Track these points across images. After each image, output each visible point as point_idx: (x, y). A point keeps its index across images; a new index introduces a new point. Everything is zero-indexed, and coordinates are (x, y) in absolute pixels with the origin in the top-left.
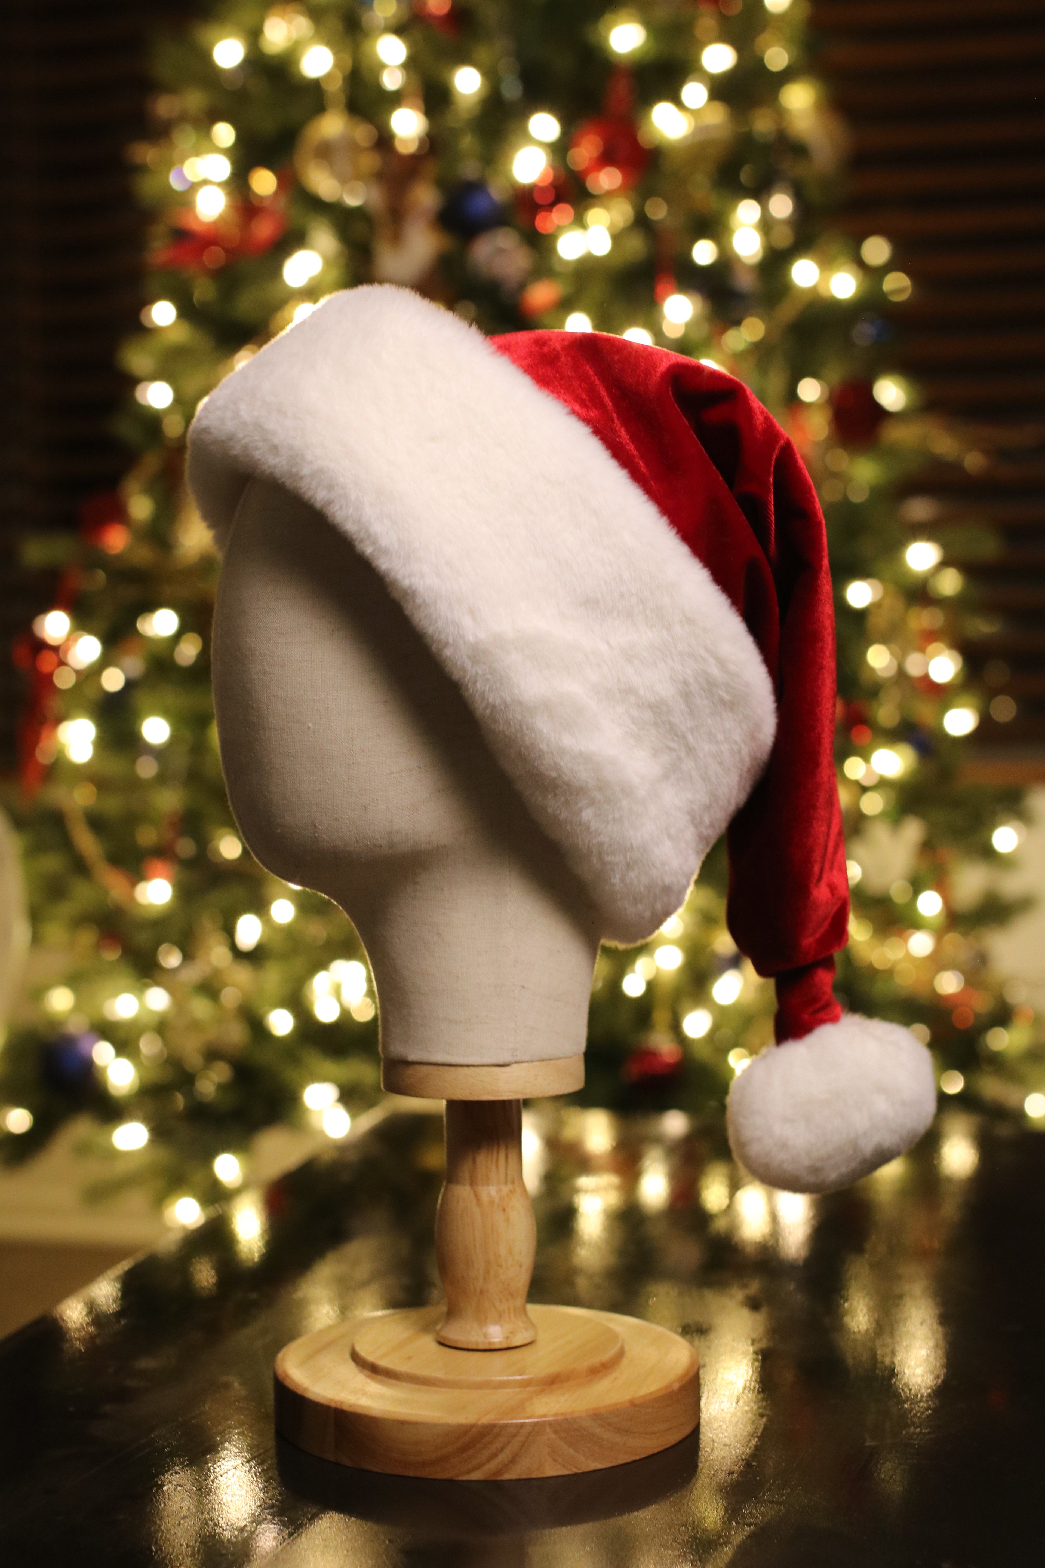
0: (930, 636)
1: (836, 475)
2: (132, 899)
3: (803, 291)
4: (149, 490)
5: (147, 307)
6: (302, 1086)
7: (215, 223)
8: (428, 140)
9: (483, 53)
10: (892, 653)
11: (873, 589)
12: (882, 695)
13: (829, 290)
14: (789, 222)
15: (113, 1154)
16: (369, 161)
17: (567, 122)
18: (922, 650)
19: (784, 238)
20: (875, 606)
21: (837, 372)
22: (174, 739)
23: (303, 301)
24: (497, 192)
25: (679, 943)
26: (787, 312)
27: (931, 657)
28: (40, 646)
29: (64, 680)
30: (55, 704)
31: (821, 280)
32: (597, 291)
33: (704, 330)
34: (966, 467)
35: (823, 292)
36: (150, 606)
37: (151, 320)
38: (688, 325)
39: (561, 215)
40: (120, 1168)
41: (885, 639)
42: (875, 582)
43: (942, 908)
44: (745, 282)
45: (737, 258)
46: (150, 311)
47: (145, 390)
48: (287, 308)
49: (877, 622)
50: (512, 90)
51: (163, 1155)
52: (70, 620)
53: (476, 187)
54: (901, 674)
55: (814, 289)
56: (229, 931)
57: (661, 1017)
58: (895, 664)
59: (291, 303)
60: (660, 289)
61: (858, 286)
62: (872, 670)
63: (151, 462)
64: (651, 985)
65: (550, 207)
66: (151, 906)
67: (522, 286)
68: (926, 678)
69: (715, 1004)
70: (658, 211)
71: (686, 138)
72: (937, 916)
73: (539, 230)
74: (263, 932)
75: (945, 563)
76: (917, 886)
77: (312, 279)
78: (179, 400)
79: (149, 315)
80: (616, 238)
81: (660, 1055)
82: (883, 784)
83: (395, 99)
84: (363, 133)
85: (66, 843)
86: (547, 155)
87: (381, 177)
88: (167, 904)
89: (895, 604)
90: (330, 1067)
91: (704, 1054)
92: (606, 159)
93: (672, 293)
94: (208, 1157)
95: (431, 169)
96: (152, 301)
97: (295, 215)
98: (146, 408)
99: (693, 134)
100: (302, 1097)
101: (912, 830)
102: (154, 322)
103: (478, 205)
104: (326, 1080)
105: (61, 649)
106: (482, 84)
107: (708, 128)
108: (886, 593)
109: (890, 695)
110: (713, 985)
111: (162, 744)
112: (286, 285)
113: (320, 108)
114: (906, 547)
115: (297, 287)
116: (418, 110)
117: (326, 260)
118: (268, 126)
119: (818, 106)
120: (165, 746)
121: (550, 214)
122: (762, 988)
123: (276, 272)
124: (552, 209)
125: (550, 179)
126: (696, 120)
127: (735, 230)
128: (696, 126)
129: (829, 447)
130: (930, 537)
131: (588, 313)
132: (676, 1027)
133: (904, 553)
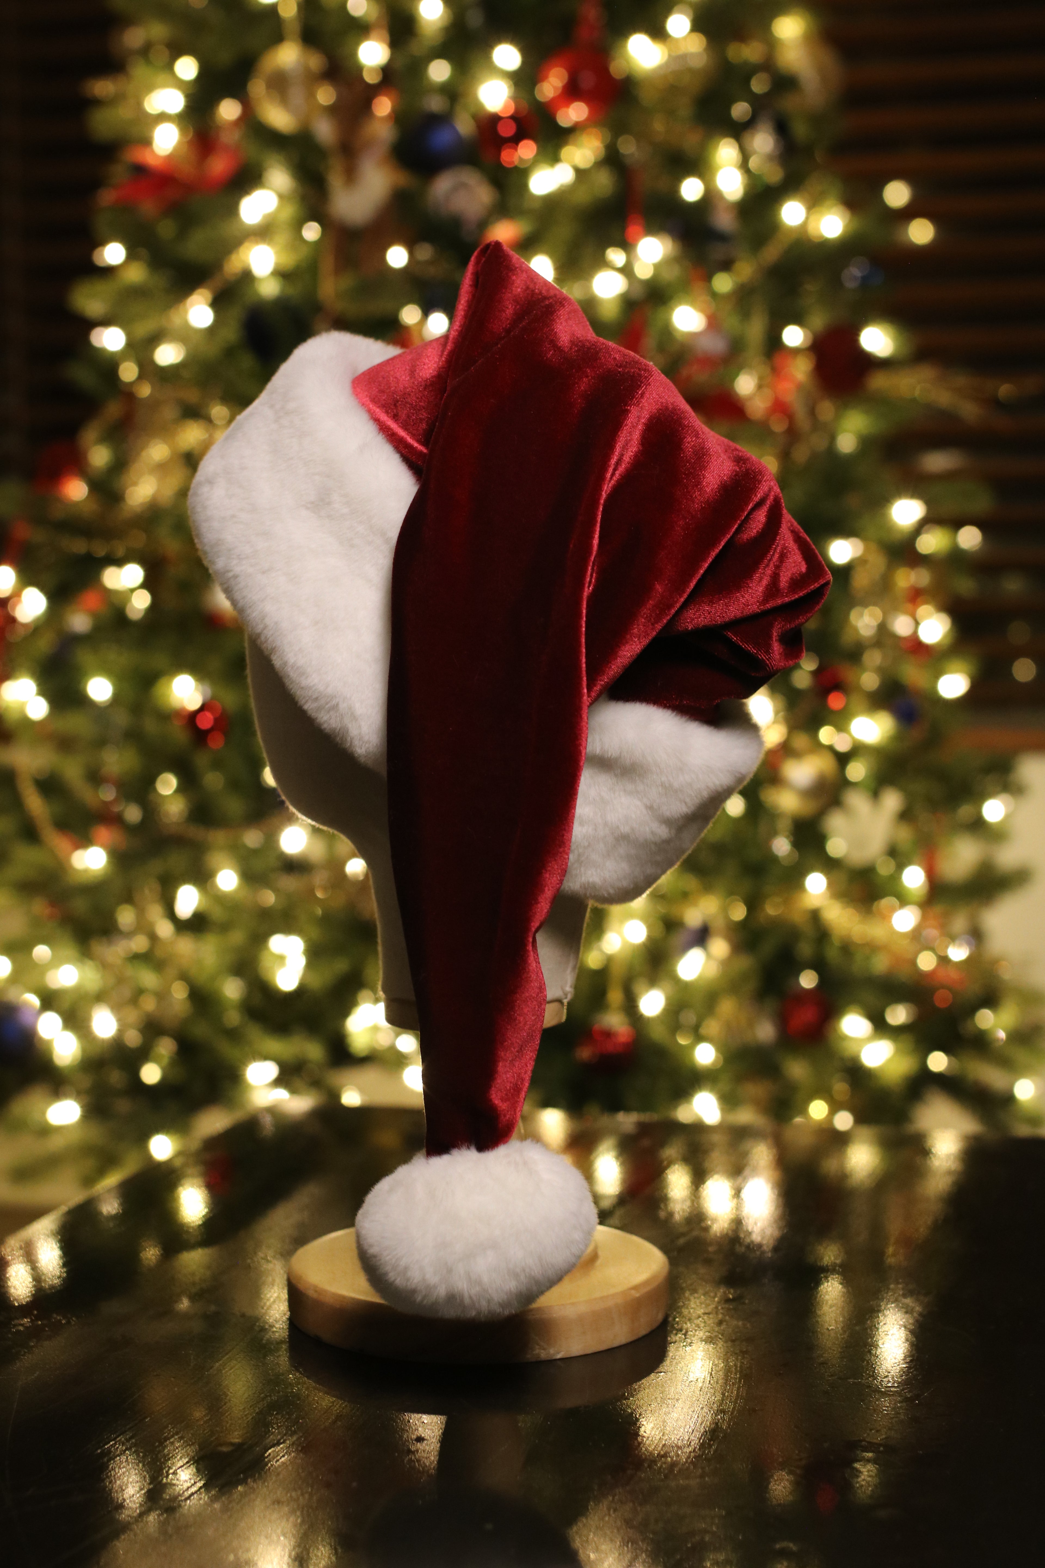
0: (916, 596)
2: (68, 864)
3: (791, 230)
4: (107, 439)
5: (99, 249)
6: (244, 1063)
7: (170, 157)
10: (876, 615)
11: (854, 546)
12: (863, 656)
13: (816, 230)
15: (46, 1130)
17: (530, 52)
18: (912, 612)
20: (858, 563)
21: (820, 318)
22: (116, 699)
23: (256, 241)
24: (464, 125)
26: (772, 253)
27: (921, 619)
31: (807, 219)
35: (810, 232)
37: (103, 260)
38: (657, 267)
39: (527, 150)
40: (56, 1143)
42: (857, 539)
43: (926, 882)
44: (724, 221)
45: (719, 195)
46: (101, 252)
47: (100, 335)
48: (242, 248)
49: (861, 581)
50: (475, 18)
51: (96, 1134)
52: (16, 573)
53: (442, 120)
55: (801, 228)
56: (168, 900)
57: (615, 996)
58: (879, 625)
59: (246, 244)
60: (632, 230)
61: (846, 227)
65: (515, 140)
66: (86, 871)
67: (484, 224)
68: (915, 638)
69: (676, 980)
70: (629, 148)
71: (660, 67)
72: (921, 890)
73: (506, 165)
74: (202, 901)
75: (929, 519)
76: (899, 861)
77: (265, 217)
78: (130, 344)
79: (102, 255)
80: (580, 173)
81: (613, 1034)
82: (864, 750)
83: (363, 27)
84: (317, 63)
85: (16, 805)
86: (509, 87)
88: (102, 869)
89: (878, 562)
90: (274, 1045)
91: (658, 1034)
92: (572, 92)
94: (144, 1139)
95: (387, 99)
96: (103, 243)
97: (251, 150)
98: (102, 351)
99: (667, 64)
100: (244, 1075)
101: (892, 801)
102: (106, 262)
103: (442, 139)
104: (266, 1058)
105: (8, 602)
106: (443, 12)
107: (684, 57)
108: (866, 550)
109: (873, 658)
110: (677, 962)
111: (105, 702)
112: (242, 223)
113: (277, 37)
114: (892, 504)
115: (254, 225)
116: (383, 41)
117: (281, 197)
118: (225, 57)
119: (808, 39)
120: (108, 704)
121: (516, 150)
122: (725, 963)
123: (233, 210)
124: (517, 144)
125: (511, 111)
126: (670, 50)
127: (720, 168)
128: (670, 55)
129: (812, 397)
130: (915, 493)
131: (552, 254)
132: (630, 1005)
133: (890, 509)
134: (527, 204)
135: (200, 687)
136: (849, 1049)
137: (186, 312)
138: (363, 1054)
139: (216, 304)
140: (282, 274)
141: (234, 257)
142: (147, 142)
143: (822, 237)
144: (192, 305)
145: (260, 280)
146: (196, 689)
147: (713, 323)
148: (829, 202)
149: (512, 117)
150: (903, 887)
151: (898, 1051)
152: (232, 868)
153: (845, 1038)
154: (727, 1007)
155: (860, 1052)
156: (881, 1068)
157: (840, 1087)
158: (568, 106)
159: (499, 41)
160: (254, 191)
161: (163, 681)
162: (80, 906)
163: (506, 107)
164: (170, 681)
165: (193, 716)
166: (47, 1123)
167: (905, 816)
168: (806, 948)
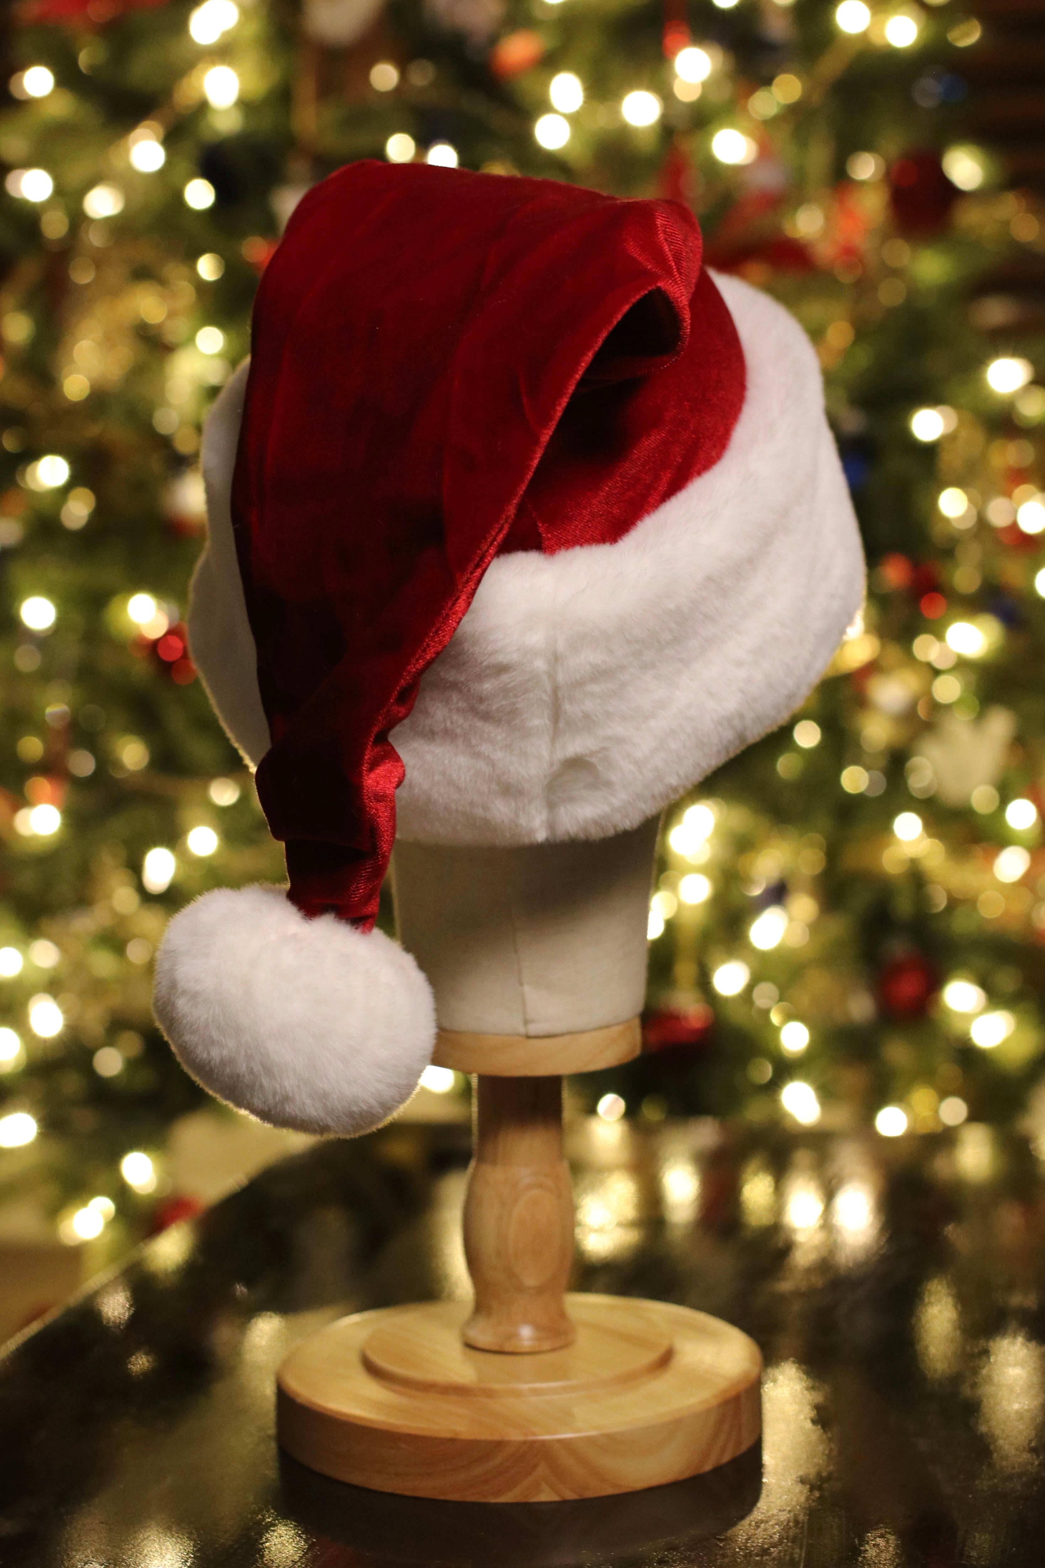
0: (1017, 476)
1: (895, 273)
2: (11, 829)
3: (850, 39)
4: (26, 306)
5: (19, 74)
10: (971, 500)
11: (945, 417)
12: (959, 553)
13: (883, 37)
18: (1008, 494)
20: (948, 439)
21: (895, 143)
23: (214, 63)
25: (704, 870)
26: (831, 66)
27: (1019, 504)
31: (873, 24)
32: (589, 43)
33: (726, 92)
35: (876, 39)
36: (31, 455)
37: (23, 90)
38: (705, 85)
40: (7, 1170)
41: (960, 482)
42: (947, 410)
43: (1038, 819)
44: (778, 29)
46: (21, 78)
47: (18, 180)
48: (195, 73)
49: (949, 460)
51: (56, 1152)
54: (982, 524)
55: (864, 36)
56: (135, 868)
57: (685, 970)
58: (974, 512)
59: (200, 66)
60: (670, 40)
61: (921, 32)
62: (946, 520)
63: (28, 271)
64: (671, 926)
66: (34, 838)
67: (494, 39)
68: (1014, 528)
69: (754, 951)
72: (1031, 829)
74: (178, 868)
75: (1035, 383)
76: (1005, 794)
77: (225, 34)
78: (59, 191)
79: (22, 83)
81: (686, 1018)
82: (962, 665)
88: (55, 835)
89: (975, 437)
91: (738, 1016)
93: (685, 45)
94: (114, 1157)
96: (23, 66)
98: (22, 201)
101: (1000, 723)
102: (26, 92)
108: (960, 423)
109: (970, 552)
110: (749, 927)
111: (46, 630)
112: (193, 42)
114: (987, 365)
115: (209, 45)
120: (50, 633)
122: (814, 928)
123: (180, 25)
129: (886, 237)
130: (1016, 351)
131: (578, 72)
132: (704, 983)
133: (985, 371)
134: (538, 14)
135: (165, 606)
136: (957, 1026)
137: (127, 151)
139: (170, 141)
140: (245, 105)
141: (186, 83)
143: (889, 46)
144: (135, 142)
145: (217, 112)
146: (160, 608)
147: (765, 151)
150: (1009, 826)
151: (1019, 1026)
152: (210, 825)
153: (950, 1012)
154: (816, 980)
155: (969, 1029)
156: (996, 1047)
157: (947, 1070)
161: (116, 601)
162: (26, 880)
164: (126, 599)
165: (154, 646)
167: (1016, 743)
168: (903, 906)
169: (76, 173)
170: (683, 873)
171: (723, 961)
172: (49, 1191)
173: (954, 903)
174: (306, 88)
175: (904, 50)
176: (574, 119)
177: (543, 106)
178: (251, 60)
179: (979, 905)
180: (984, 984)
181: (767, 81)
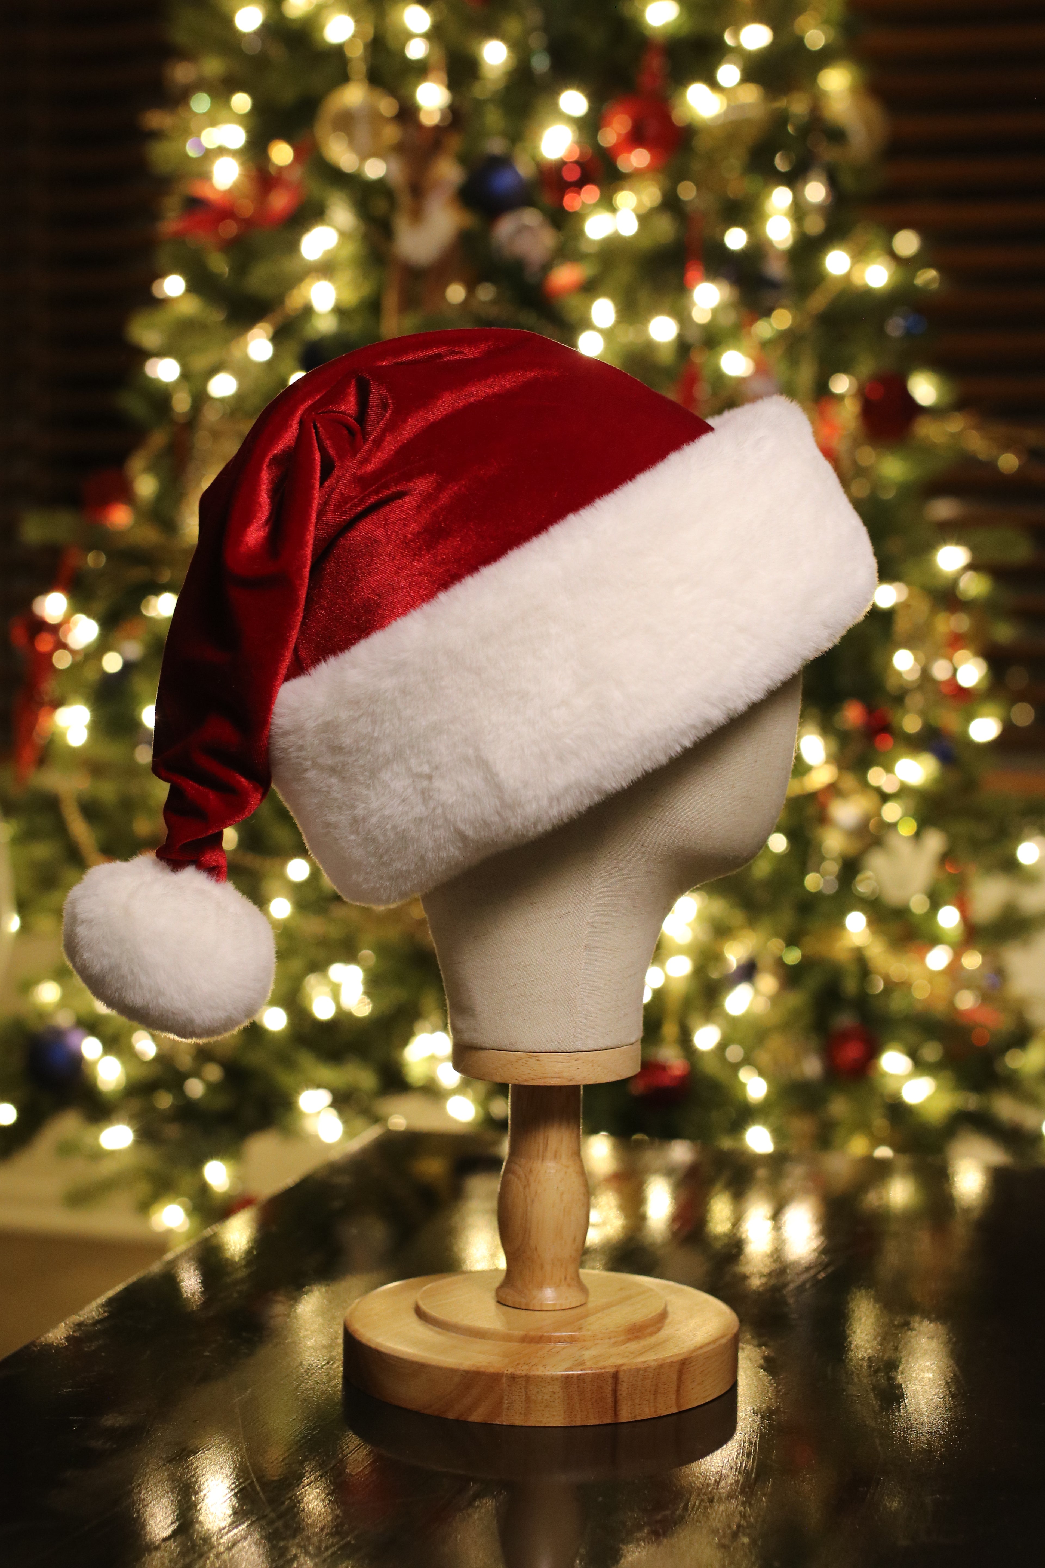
0: (956, 641)
1: (866, 473)
3: (835, 279)
4: (152, 468)
5: (160, 280)
6: (298, 1090)
7: (230, 191)
8: (451, 113)
9: (513, 26)
10: (916, 659)
11: (900, 591)
12: (907, 701)
13: (861, 280)
14: (821, 208)
15: (98, 1155)
16: (391, 133)
17: (597, 99)
18: (950, 656)
19: (815, 225)
20: (901, 609)
21: (867, 366)
23: (317, 277)
24: (524, 169)
25: (687, 951)
26: (818, 302)
27: (960, 663)
28: (40, 626)
29: (62, 661)
30: (51, 687)
31: (853, 269)
32: (623, 274)
33: (733, 318)
34: (999, 466)
35: (855, 281)
37: (162, 292)
38: (715, 312)
39: (590, 194)
40: (106, 1169)
41: (909, 643)
42: (901, 585)
43: (961, 924)
44: (776, 269)
45: (769, 243)
46: (161, 283)
47: (155, 365)
48: (303, 284)
49: (902, 625)
50: (541, 63)
51: (149, 1157)
52: (67, 599)
53: (502, 162)
54: (926, 678)
55: (846, 277)
57: (670, 1030)
58: (919, 668)
59: (307, 279)
60: (688, 274)
61: (891, 277)
62: (899, 674)
63: (158, 439)
64: (660, 995)
65: (579, 185)
67: (547, 267)
68: (954, 682)
69: (727, 1016)
70: (687, 192)
71: (718, 117)
72: (956, 930)
73: (567, 209)
75: (972, 567)
76: (935, 901)
77: (326, 253)
78: (185, 376)
79: (162, 287)
80: (644, 219)
81: (669, 1068)
82: (904, 791)
83: (420, 70)
84: (387, 106)
85: (61, 829)
86: (573, 132)
87: (400, 149)
89: (922, 606)
90: (326, 1073)
91: (711, 1067)
92: (635, 138)
93: (701, 279)
94: (198, 1163)
95: (455, 143)
96: (163, 275)
97: (314, 187)
98: (156, 382)
99: (726, 113)
100: (297, 1102)
101: (934, 842)
102: (165, 293)
103: (504, 182)
104: (319, 1086)
105: (59, 629)
106: (508, 56)
107: (741, 107)
108: (911, 595)
109: (915, 701)
110: (725, 997)
112: (303, 259)
113: (343, 78)
114: (937, 550)
115: (315, 261)
116: (441, 83)
117: (342, 234)
118: (288, 94)
119: (855, 90)
121: (579, 194)
122: (774, 1000)
123: (293, 246)
124: (581, 188)
125: (576, 156)
126: (729, 100)
127: (769, 216)
128: (728, 106)
129: (856, 444)
130: (960, 541)
131: (613, 298)
132: (685, 1039)
133: (935, 555)
134: (585, 248)
136: (890, 1085)
137: (246, 345)
138: (420, 1083)
139: (278, 338)
140: (340, 311)
141: (295, 292)
142: (206, 176)
143: (867, 286)
144: (252, 339)
145: (319, 315)
147: (760, 368)
148: (874, 253)
149: (576, 162)
150: (939, 927)
151: (939, 1088)
152: (286, 897)
153: (884, 1075)
154: (776, 1043)
155: (900, 1088)
156: (921, 1105)
157: (880, 1122)
158: (630, 151)
159: (566, 86)
160: (314, 228)
163: (570, 151)
166: (99, 1146)
167: (946, 858)
168: (850, 986)
169: (200, 362)
170: (671, 955)
171: (702, 1025)
172: (143, 1188)
173: (891, 987)
174: (391, 301)
175: (879, 290)
176: (608, 334)
177: (585, 324)
178: (346, 276)
179: (912, 989)
180: (913, 1054)
181: (767, 313)
